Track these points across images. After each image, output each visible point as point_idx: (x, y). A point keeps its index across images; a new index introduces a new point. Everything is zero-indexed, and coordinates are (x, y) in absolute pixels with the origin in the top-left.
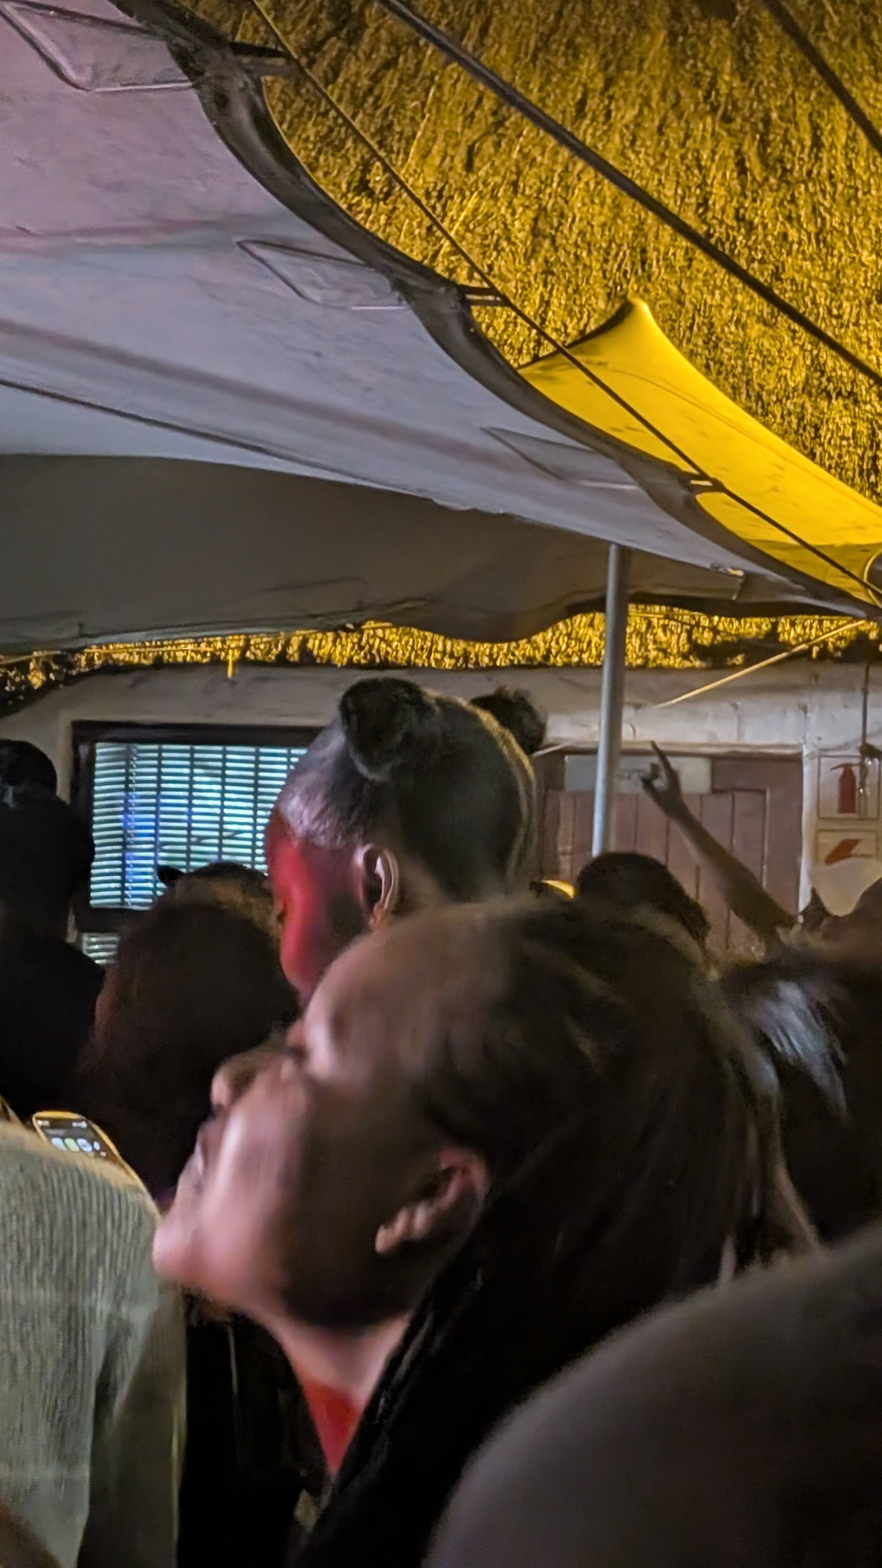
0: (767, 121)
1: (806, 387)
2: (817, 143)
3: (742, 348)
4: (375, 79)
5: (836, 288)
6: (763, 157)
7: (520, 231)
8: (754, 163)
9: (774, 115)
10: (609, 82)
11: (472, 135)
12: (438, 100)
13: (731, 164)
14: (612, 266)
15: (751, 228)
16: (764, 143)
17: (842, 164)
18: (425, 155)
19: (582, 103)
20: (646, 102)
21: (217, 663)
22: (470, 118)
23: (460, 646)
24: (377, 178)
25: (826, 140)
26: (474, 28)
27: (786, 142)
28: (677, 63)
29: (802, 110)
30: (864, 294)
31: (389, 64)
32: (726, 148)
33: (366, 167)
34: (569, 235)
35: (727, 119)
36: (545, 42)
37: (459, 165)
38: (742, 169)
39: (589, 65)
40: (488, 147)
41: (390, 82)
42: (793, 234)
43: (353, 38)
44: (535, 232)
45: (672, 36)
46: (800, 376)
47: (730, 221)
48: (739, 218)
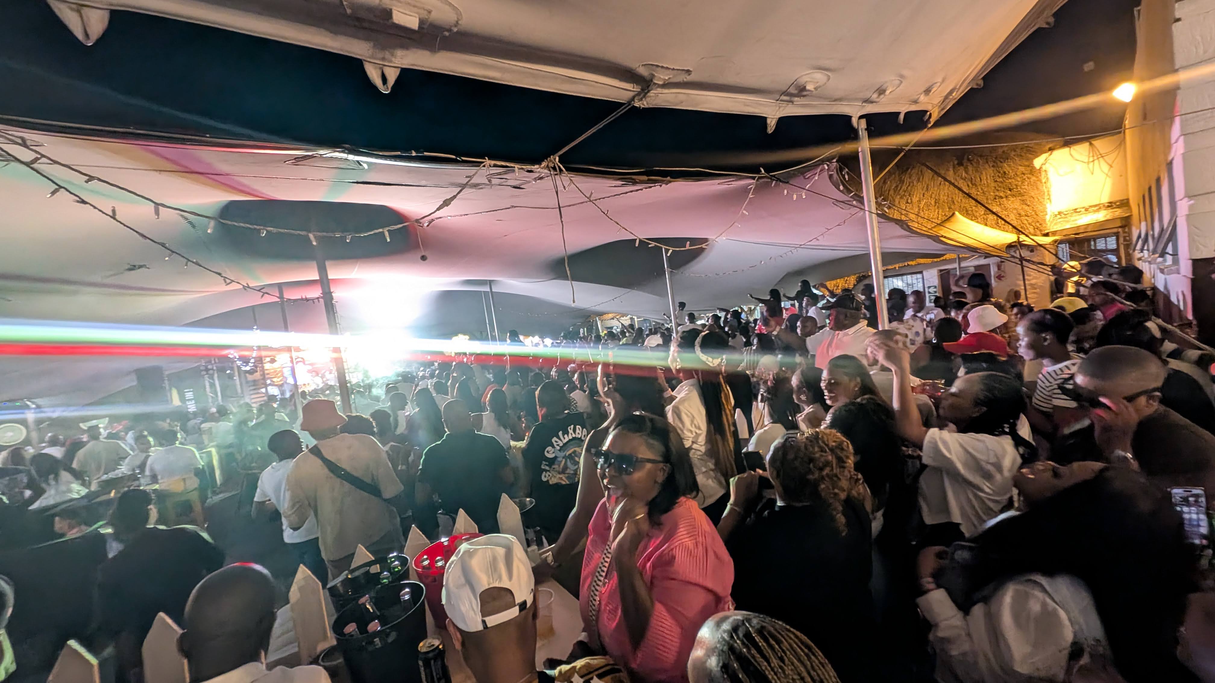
4: (907, 188)
9: (973, 177)
11: (923, 192)
12: (917, 189)
16: (971, 181)
23: (932, 260)
35: (964, 179)
40: (926, 193)
43: (903, 183)
45: (954, 171)
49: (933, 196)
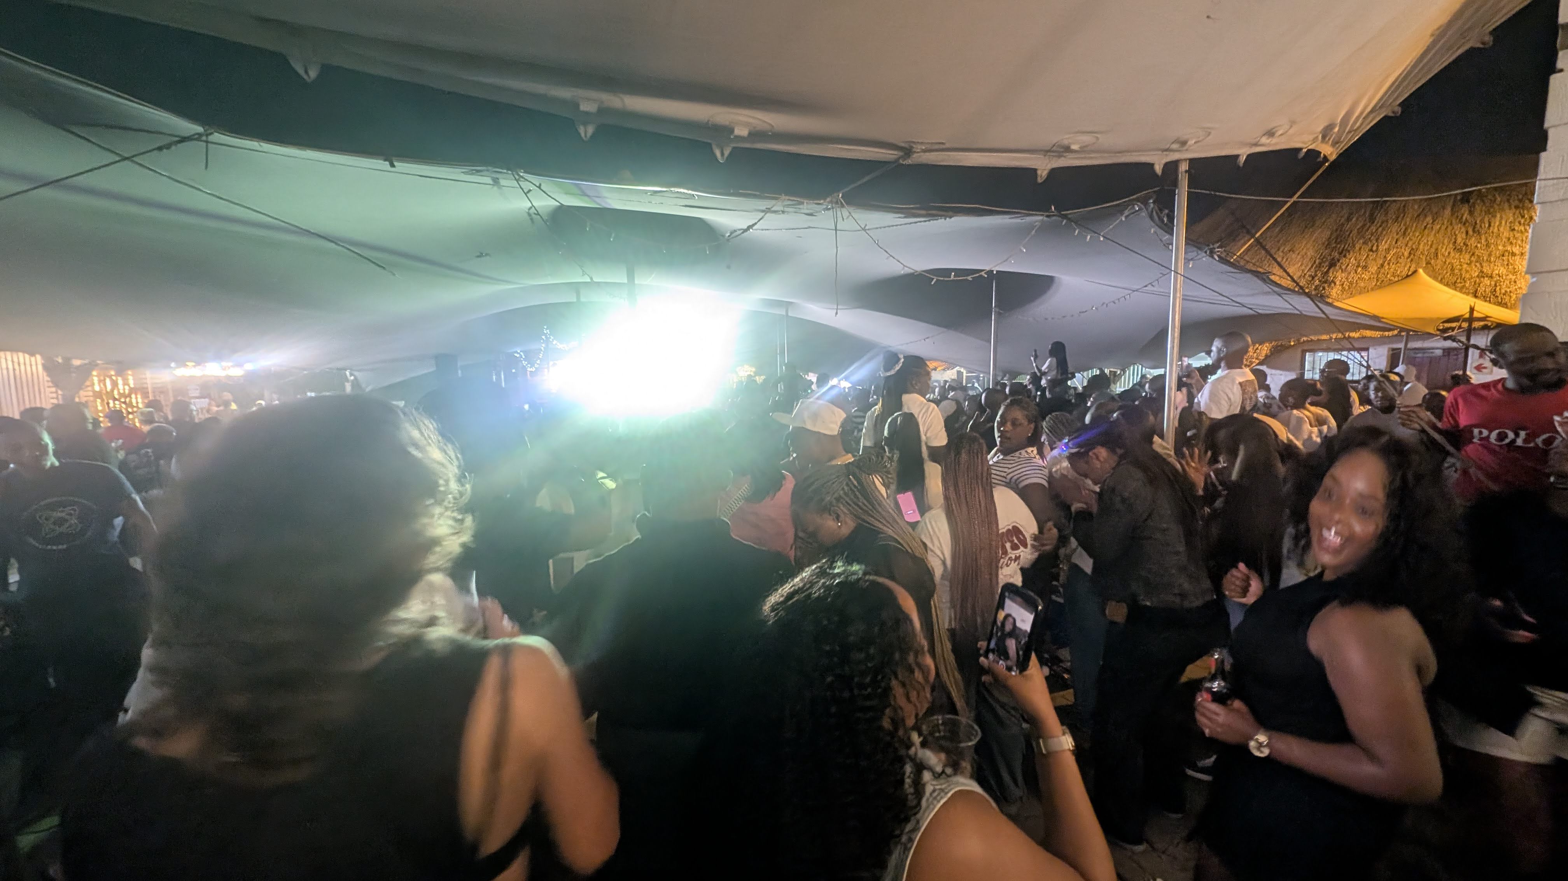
8: (1471, 232)
9: (1478, 222)
10: (1433, 222)
11: (1397, 237)
24: (1374, 248)
25: (1492, 225)
26: (1402, 215)
27: (1481, 226)
28: (1452, 215)
29: (1486, 220)
41: (1380, 229)
49: (1409, 245)
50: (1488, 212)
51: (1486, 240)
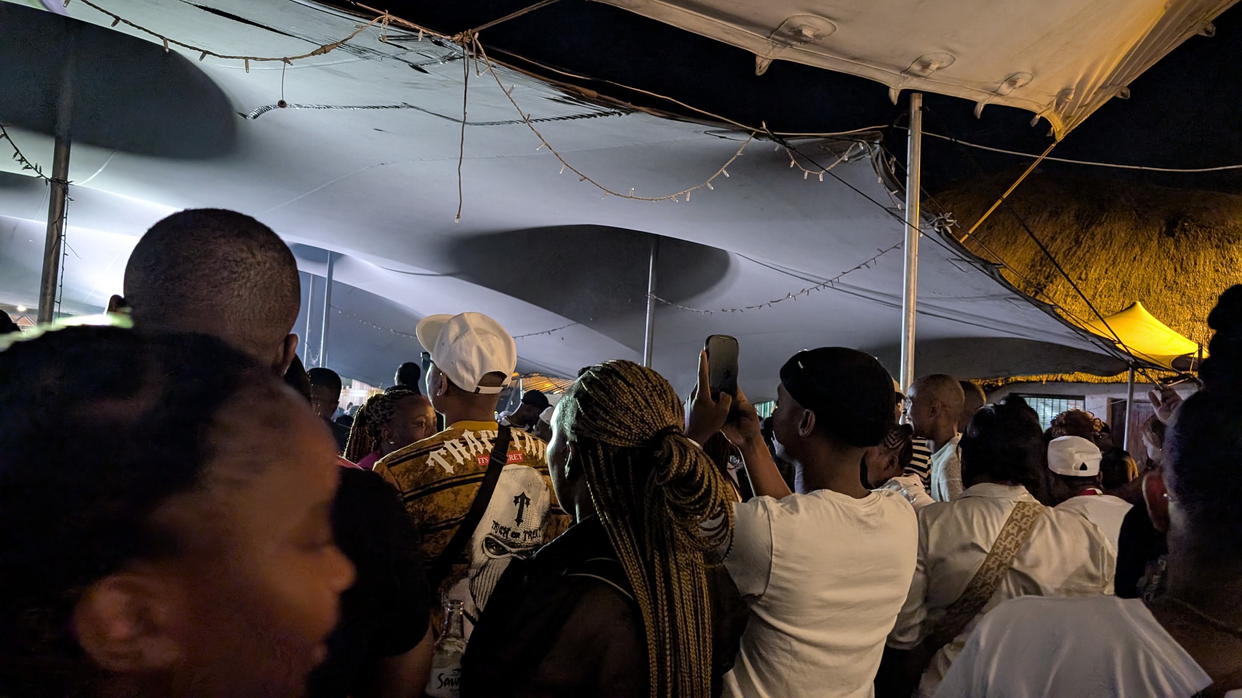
0: (1183, 259)
1: (1191, 319)
2: (1196, 264)
3: (1174, 311)
4: (1084, 255)
5: (1199, 297)
6: (1181, 268)
7: (1118, 287)
8: (1179, 269)
9: (1185, 258)
10: (1142, 253)
11: (1107, 266)
12: (1099, 259)
13: (1173, 269)
14: (1141, 293)
15: (1177, 284)
16: (1182, 264)
17: (1202, 268)
18: (1095, 270)
19: (1135, 258)
20: (1151, 256)
21: (1041, 381)
22: (1107, 262)
23: (1099, 378)
24: (1083, 276)
25: (1198, 263)
26: (1109, 242)
27: (1188, 264)
28: (1160, 247)
29: (1192, 256)
30: (1207, 298)
31: (1088, 251)
32: (1172, 266)
33: (1081, 274)
34: (1130, 287)
35: (1172, 259)
36: (1126, 244)
37: (1104, 273)
38: (1176, 270)
39: (1137, 250)
40: (1111, 268)
41: (1088, 255)
42: (1188, 285)
43: (1080, 246)
44: (1122, 287)
45: (1159, 242)
46: (1189, 317)
47: (1172, 282)
48: (1174, 282)
49: (1120, 277)
50: (1192, 249)
51: (1194, 279)
